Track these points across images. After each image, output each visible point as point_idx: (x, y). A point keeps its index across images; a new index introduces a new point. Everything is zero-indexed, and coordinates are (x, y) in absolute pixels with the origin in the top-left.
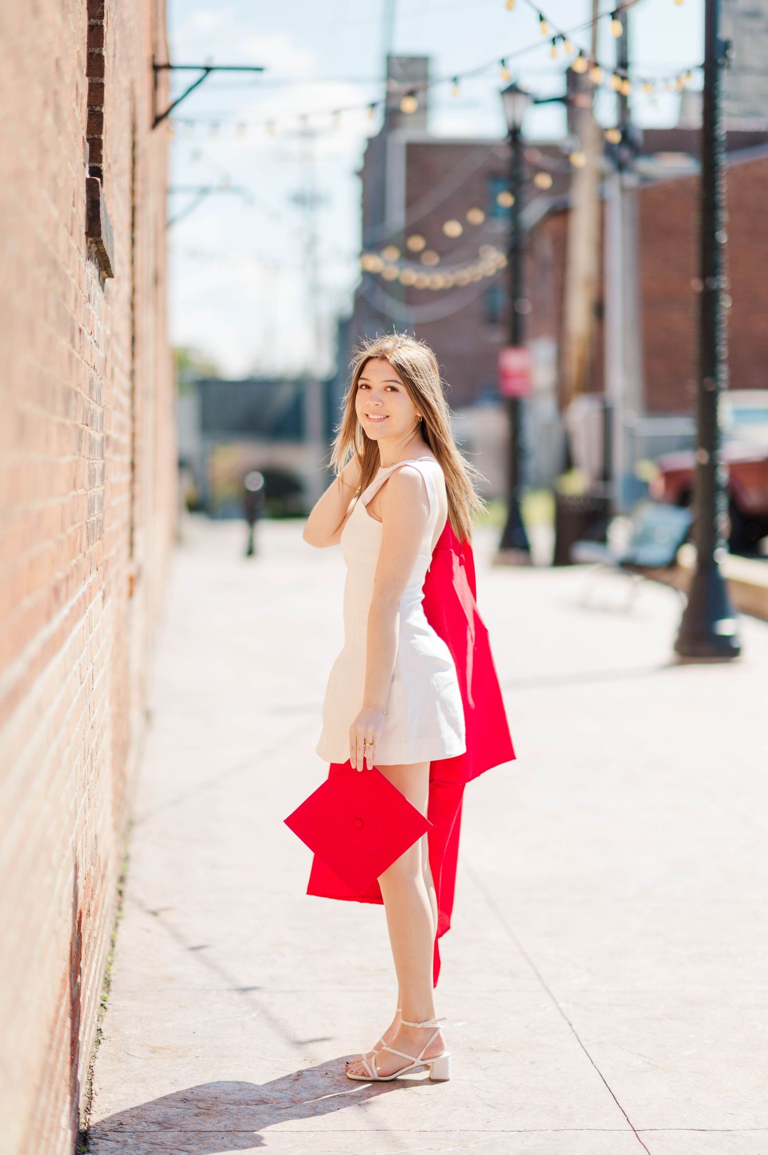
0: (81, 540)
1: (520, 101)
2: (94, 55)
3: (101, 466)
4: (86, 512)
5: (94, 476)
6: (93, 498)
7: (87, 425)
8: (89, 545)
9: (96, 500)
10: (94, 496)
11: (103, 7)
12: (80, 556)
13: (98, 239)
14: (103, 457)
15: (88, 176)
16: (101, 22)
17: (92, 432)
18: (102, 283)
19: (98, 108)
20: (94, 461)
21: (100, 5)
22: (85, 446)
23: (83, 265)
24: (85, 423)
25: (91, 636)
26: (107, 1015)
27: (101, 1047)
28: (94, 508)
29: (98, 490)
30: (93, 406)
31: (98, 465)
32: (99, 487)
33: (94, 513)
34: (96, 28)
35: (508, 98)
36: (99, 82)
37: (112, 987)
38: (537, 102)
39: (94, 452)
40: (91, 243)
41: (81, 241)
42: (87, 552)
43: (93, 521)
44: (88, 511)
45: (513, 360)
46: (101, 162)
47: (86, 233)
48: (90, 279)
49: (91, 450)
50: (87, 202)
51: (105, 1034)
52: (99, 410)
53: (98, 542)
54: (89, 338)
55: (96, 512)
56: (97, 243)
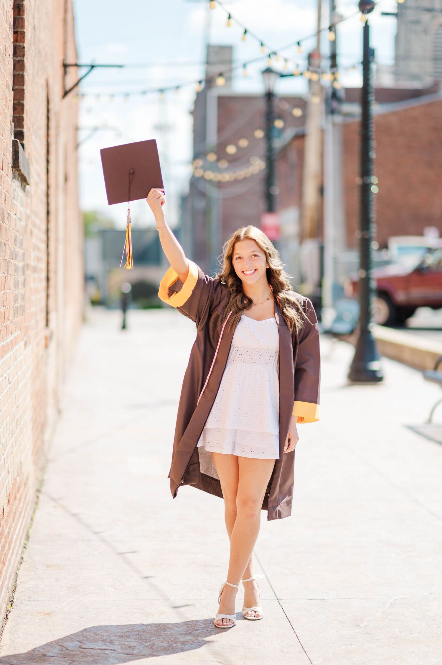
0: (9, 314)
1: (273, 76)
2: (20, 75)
3: (23, 279)
4: (12, 301)
5: (18, 284)
6: (17, 294)
7: (13, 259)
8: (14, 317)
9: (19, 295)
10: (18, 294)
11: (24, 51)
12: (9, 322)
13: (18, 169)
14: (24, 274)
15: (13, 139)
16: (23, 59)
17: (16, 262)
18: (24, 189)
19: (22, 102)
20: (18, 277)
21: (23, 50)
22: (11, 270)
23: (10, 182)
24: (11, 258)
25: (16, 362)
26: (27, 552)
27: (22, 565)
28: (18, 300)
29: (21, 290)
30: (17, 249)
31: (21, 278)
32: (22, 289)
33: (18, 301)
34: (21, 62)
35: (266, 75)
36: (22, 88)
37: (30, 539)
38: (281, 76)
39: (18, 273)
40: (15, 171)
41: (8, 171)
42: (13, 321)
43: (18, 306)
44: (14, 301)
45: (268, 221)
46: (23, 128)
47: (12, 167)
48: (14, 188)
49: (15, 271)
50: (13, 151)
51: (25, 560)
52: (21, 251)
53: (21, 317)
54: (14, 217)
55: (19, 301)
56: (18, 171)
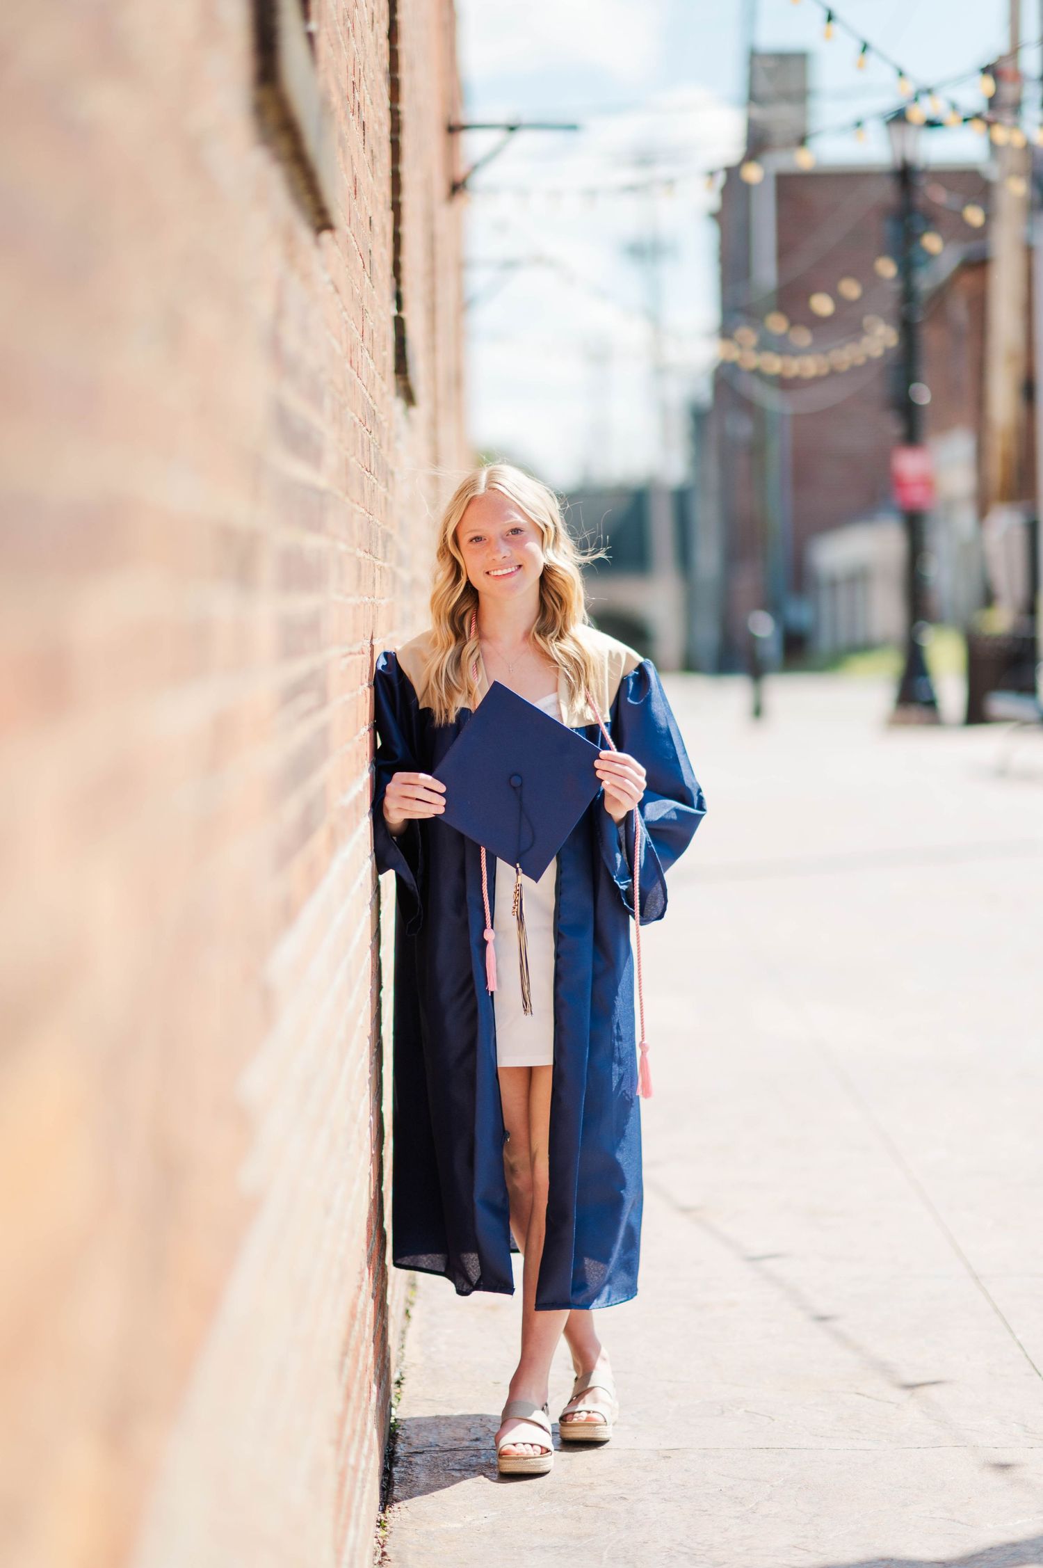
1: (909, 130)
35: (896, 129)
38: (932, 124)
45: (909, 464)
47: (395, 373)
